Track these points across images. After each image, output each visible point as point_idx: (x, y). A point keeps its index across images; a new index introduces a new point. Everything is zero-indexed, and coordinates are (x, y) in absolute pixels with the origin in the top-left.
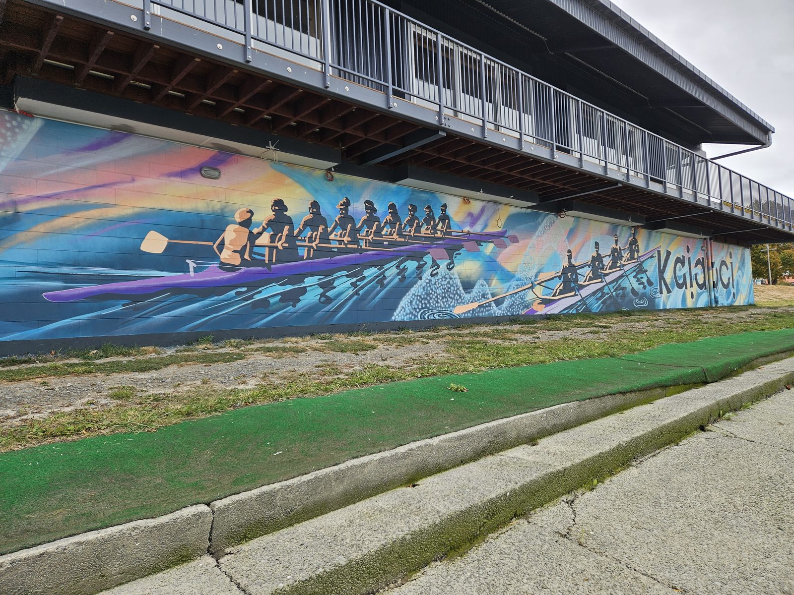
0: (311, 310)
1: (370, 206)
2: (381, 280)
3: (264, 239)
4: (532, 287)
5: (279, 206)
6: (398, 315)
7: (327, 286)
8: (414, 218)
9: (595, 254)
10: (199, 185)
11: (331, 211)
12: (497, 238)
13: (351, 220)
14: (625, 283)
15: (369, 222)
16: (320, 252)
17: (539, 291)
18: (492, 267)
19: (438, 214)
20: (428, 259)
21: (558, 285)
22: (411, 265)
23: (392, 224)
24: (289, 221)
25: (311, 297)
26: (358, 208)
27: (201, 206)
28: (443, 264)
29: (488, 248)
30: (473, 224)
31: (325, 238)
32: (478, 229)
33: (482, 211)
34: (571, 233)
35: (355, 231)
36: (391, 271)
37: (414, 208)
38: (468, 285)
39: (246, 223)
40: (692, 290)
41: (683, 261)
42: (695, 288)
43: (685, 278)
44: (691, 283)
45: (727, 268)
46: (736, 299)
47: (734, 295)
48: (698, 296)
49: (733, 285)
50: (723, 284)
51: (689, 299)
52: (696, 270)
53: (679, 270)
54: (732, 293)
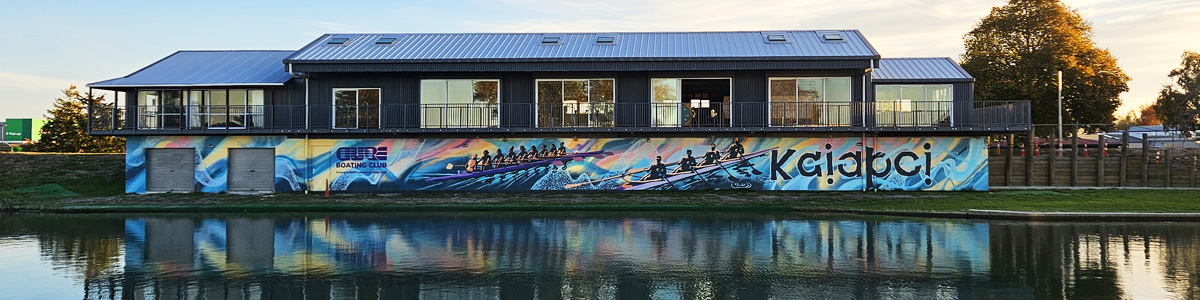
0: (497, 185)
1: (523, 148)
2: (526, 175)
3: (481, 163)
4: (623, 176)
5: (486, 152)
6: (534, 188)
7: (504, 177)
8: (544, 150)
9: (687, 157)
10: (462, 149)
11: (505, 151)
12: (598, 155)
13: (514, 154)
14: (724, 174)
15: (521, 154)
16: (500, 166)
17: (628, 179)
18: (592, 167)
19: (558, 147)
20: (552, 166)
21: (647, 175)
22: (542, 169)
23: (533, 154)
24: (489, 157)
25: (497, 181)
26: (517, 149)
27: (462, 155)
28: (560, 168)
29: (590, 159)
30: (579, 149)
31: (503, 161)
32: (583, 151)
33: (587, 143)
34: (661, 147)
35: (516, 157)
36: (532, 171)
37: (545, 146)
38: (575, 176)
39: (475, 159)
40: (830, 177)
41: (817, 156)
42: (836, 175)
43: (818, 168)
44: (830, 172)
45: (915, 158)
46: (933, 185)
47: (928, 181)
48: (844, 182)
49: (928, 173)
50: (902, 172)
51: (823, 184)
52: (842, 162)
53: (809, 162)
54: (923, 180)
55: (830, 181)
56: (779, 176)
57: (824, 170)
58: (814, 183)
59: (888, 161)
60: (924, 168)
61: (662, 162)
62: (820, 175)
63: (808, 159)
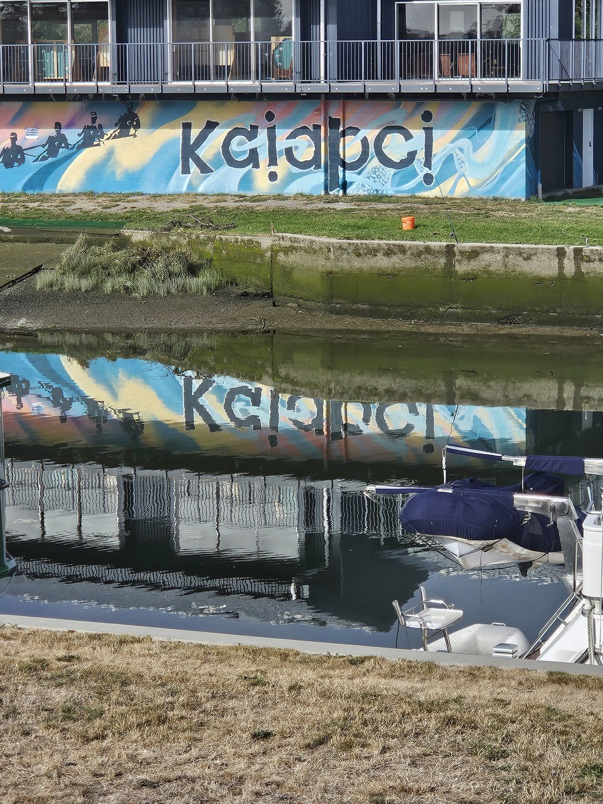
34: (16, 117)
40: (273, 169)
41: (252, 134)
42: (283, 166)
43: (254, 153)
44: (273, 161)
45: (408, 137)
46: (438, 184)
47: (428, 179)
48: (292, 178)
49: (428, 164)
50: (386, 161)
51: (262, 184)
52: (291, 143)
53: (240, 144)
54: (420, 177)
55: (273, 176)
56: (193, 167)
57: (263, 157)
58: (246, 181)
59: (365, 141)
60: (421, 156)
61: (17, 143)
62: (257, 166)
63: (238, 138)
